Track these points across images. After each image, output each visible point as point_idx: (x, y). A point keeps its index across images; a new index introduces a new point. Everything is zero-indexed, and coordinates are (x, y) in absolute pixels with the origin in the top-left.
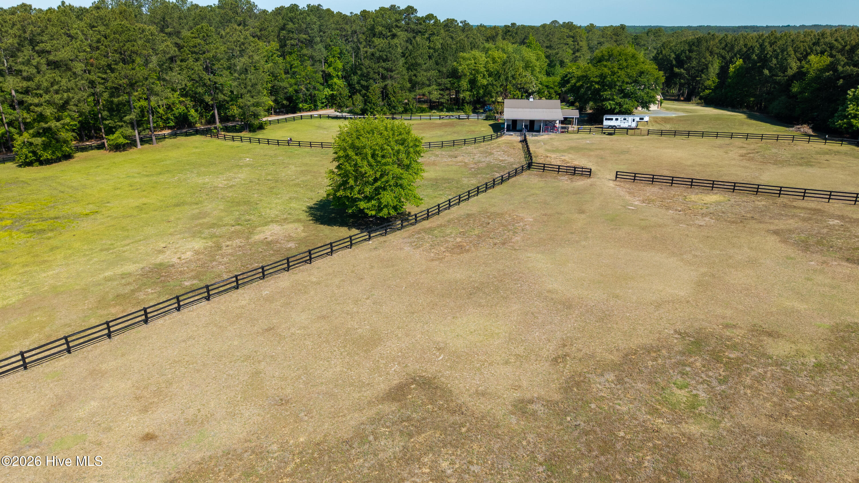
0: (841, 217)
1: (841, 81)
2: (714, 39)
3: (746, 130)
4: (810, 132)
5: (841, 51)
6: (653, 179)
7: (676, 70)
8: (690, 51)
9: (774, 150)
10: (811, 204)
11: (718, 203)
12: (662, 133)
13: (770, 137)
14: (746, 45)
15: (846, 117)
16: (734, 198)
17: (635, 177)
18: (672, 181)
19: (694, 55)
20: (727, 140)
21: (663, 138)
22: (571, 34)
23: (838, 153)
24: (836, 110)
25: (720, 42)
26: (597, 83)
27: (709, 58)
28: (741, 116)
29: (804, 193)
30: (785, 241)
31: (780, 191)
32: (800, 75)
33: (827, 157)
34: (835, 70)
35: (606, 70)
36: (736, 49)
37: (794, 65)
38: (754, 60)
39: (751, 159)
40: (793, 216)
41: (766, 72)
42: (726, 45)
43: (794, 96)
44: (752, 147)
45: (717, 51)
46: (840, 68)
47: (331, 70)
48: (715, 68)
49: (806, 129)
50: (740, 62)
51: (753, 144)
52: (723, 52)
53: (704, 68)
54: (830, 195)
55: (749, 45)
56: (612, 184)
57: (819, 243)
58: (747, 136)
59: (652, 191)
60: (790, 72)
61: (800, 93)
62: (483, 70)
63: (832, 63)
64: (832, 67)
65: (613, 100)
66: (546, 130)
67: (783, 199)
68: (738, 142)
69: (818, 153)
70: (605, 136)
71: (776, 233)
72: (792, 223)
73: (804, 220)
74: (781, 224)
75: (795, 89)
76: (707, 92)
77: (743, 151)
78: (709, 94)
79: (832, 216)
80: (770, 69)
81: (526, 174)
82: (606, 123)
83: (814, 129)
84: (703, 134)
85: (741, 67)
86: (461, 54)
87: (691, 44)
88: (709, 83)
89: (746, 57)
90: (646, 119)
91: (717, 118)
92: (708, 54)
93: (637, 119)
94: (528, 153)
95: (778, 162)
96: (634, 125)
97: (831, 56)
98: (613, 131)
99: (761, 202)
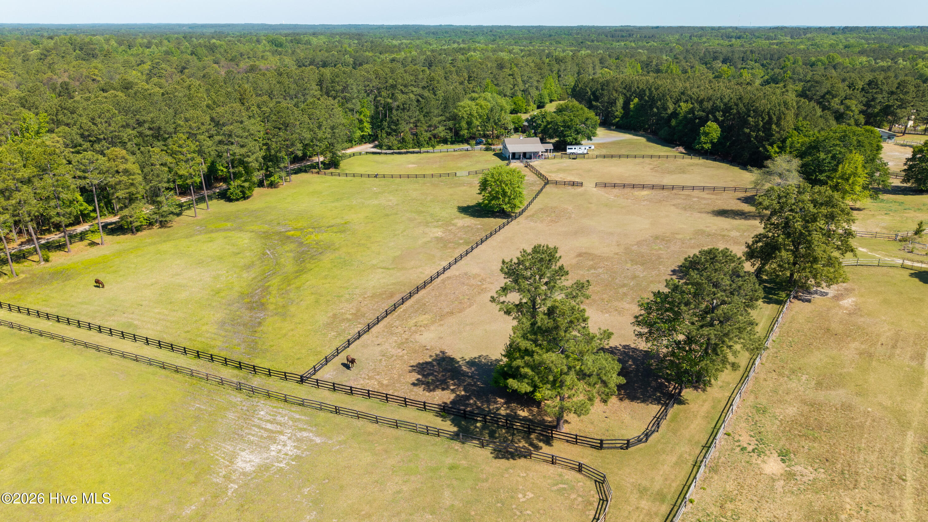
0: (698, 197)
1: (697, 121)
2: (617, 81)
3: (651, 152)
4: (684, 151)
5: (697, 101)
6: (615, 186)
7: (594, 103)
8: (603, 89)
9: (667, 165)
10: (686, 192)
11: (648, 195)
12: (604, 157)
13: (663, 157)
14: (638, 88)
15: (700, 143)
16: (654, 192)
17: (605, 185)
18: (624, 186)
19: (605, 92)
20: (641, 160)
21: (606, 160)
22: (511, 73)
23: (697, 165)
24: (695, 139)
25: (622, 83)
26: (562, 126)
27: (615, 95)
28: (643, 140)
29: (683, 188)
30: (677, 208)
31: (673, 188)
32: (675, 114)
33: (692, 167)
34: (694, 114)
35: (567, 118)
36: (633, 89)
37: (671, 107)
38: (646, 100)
39: (656, 171)
40: (679, 198)
41: (655, 110)
42: (626, 86)
43: (674, 128)
44: (655, 163)
45: (621, 90)
46: (696, 113)
47: (362, 117)
48: (620, 102)
49: (681, 149)
50: (636, 100)
51: (656, 162)
52: (625, 91)
53: (613, 103)
54: (693, 188)
55: (641, 87)
56: (595, 189)
57: (690, 207)
58: (652, 157)
59: (616, 191)
60: (669, 112)
61: (676, 126)
62: (476, 114)
63: (692, 108)
64: (692, 111)
65: (571, 136)
66: (535, 157)
67: (674, 191)
68: (647, 160)
69: (688, 165)
70: (571, 160)
71: (674, 205)
72: (679, 201)
73: (684, 199)
74: (675, 202)
75: (673, 122)
76: (617, 119)
77: (651, 166)
78: (619, 121)
79: (694, 197)
80: (657, 108)
81: (547, 186)
82: (569, 151)
83: (685, 149)
84: (628, 156)
85: (638, 104)
86: (459, 104)
87: (603, 85)
88: (617, 113)
89: (641, 98)
90: (593, 147)
91: (630, 143)
92: (614, 93)
93: (587, 148)
94: (539, 175)
95: (670, 172)
96: (585, 152)
97: (692, 103)
98: (575, 157)
99: (666, 193)
